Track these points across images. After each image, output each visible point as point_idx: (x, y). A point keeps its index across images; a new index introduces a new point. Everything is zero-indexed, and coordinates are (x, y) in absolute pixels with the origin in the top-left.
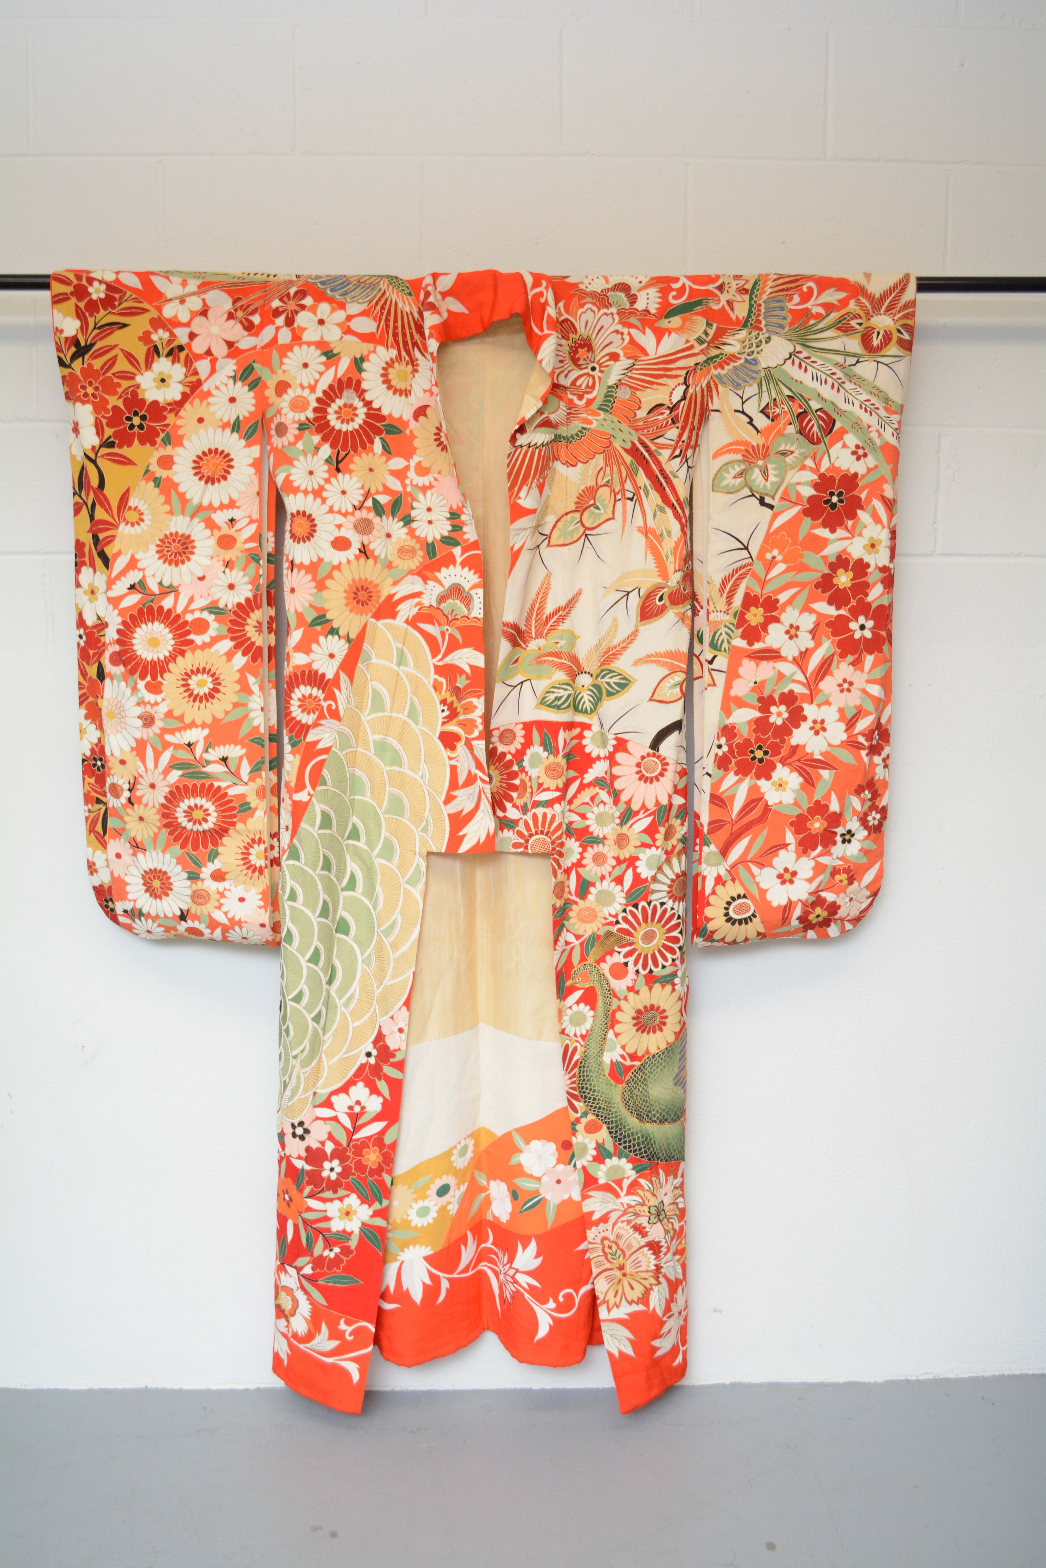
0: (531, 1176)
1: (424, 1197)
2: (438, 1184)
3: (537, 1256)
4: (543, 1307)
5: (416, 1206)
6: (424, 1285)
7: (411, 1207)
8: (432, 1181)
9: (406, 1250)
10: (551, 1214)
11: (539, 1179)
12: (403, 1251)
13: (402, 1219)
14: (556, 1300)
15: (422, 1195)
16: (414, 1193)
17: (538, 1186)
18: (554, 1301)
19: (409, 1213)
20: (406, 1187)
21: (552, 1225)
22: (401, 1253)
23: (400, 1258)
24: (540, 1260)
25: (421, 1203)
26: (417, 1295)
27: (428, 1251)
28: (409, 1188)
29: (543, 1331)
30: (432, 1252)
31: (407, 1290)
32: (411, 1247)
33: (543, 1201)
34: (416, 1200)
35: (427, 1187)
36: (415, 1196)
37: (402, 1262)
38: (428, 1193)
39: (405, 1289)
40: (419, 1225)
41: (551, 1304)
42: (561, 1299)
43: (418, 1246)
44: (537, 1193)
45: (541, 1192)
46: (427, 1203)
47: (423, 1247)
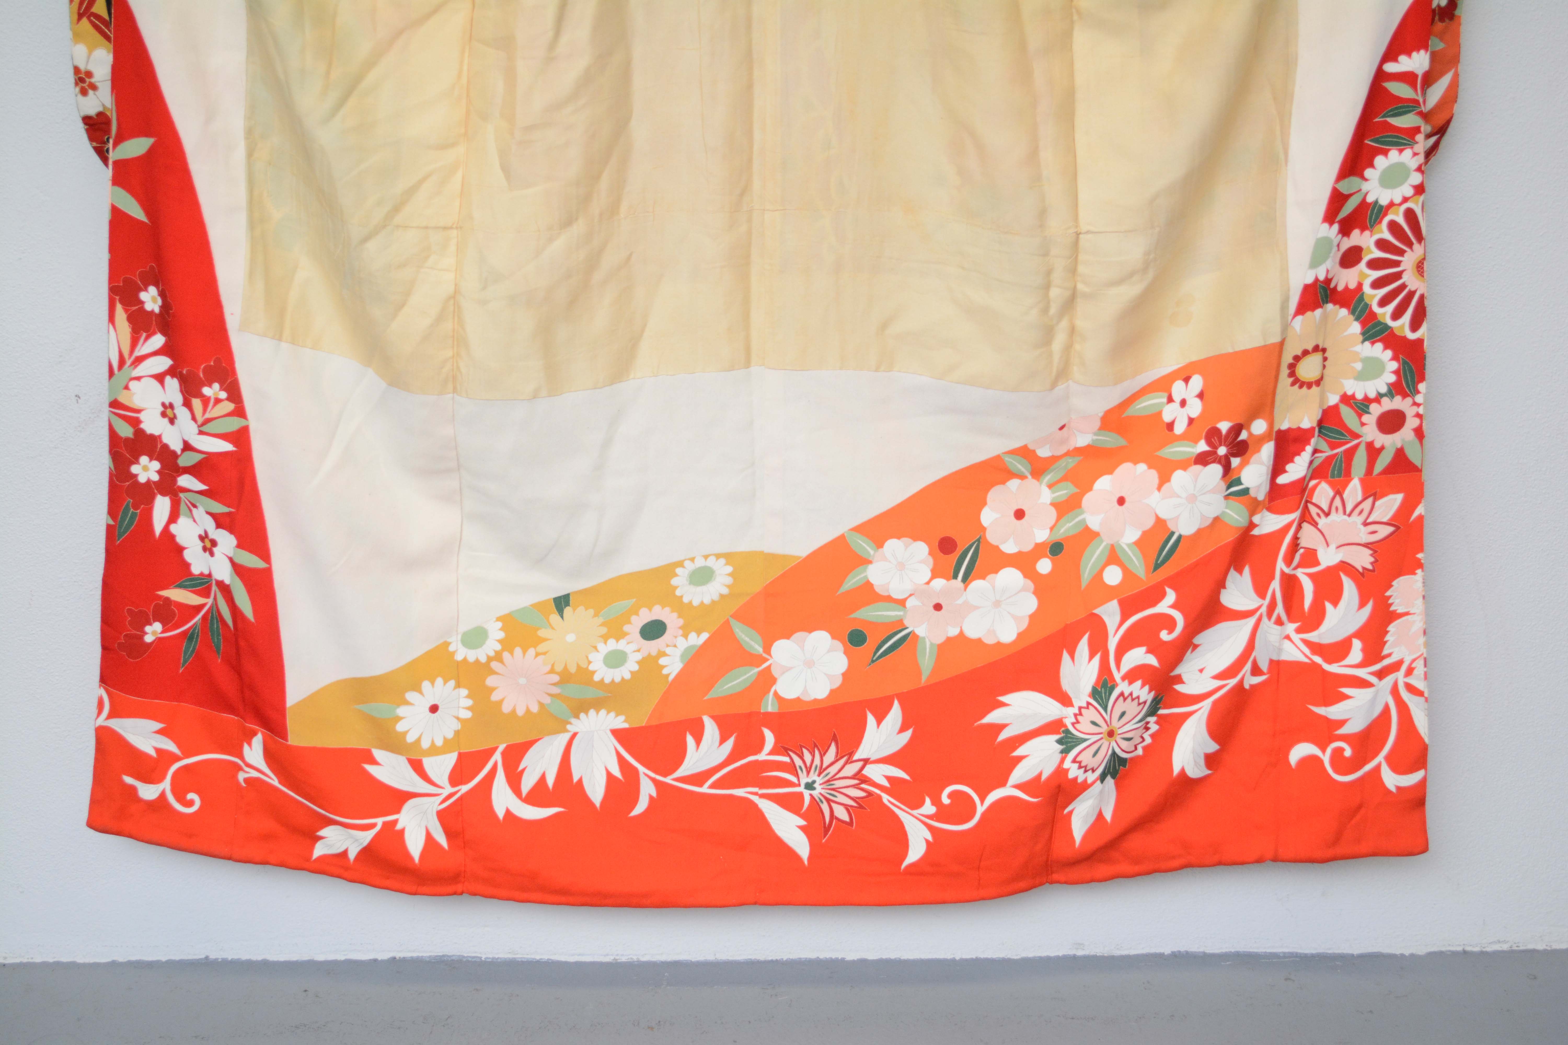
0: (889, 599)
1: (620, 635)
2: (645, 616)
3: (902, 730)
4: (915, 812)
5: (604, 649)
6: (610, 776)
7: (595, 648)
8: (635, 611)
9: (582, 715)
10: (926, 662)
11: (902, 603)
12: (577, 717)
13: (579, 667)
14: (936, 802)
15: (615, 631)
16: (603, 625)
17: (901, 613)
18: (933, 804)
19: (591, 658)
20: (591, 612)
21: (929, 678)
22: (573, 720)
23: (572, 728)
24: (908, 734)
25: (612, 644)
26: (596, 792)
27: (620, 723)
28: (596, 615)
29: (916, 852)
30: (626, 725)
31: (580, 781)
32: (592, 712)
33: (911, 639)
34: (605, 638)
35: (625, 618)
36: (604, 630)
37: (575, 735)
38: (626, 628)
39: (576, 779)
40: (607, 680)
41: (929, 808)
42: (946, 800)
43: (603, 712)
44: (900, 625)
45: (906, 622)
46: (622, 645)
47: (612, 714)
